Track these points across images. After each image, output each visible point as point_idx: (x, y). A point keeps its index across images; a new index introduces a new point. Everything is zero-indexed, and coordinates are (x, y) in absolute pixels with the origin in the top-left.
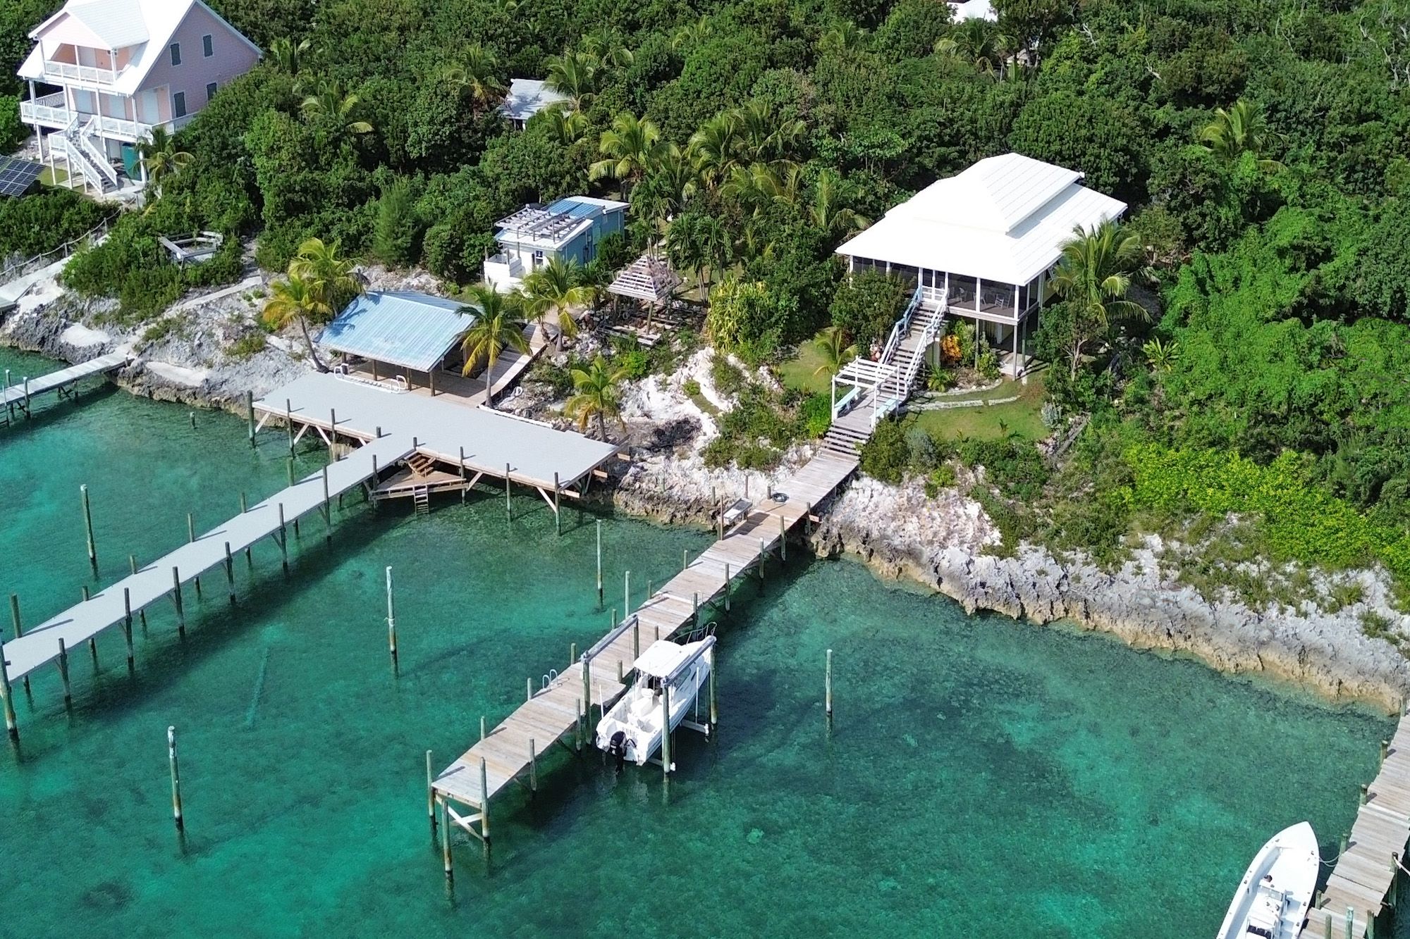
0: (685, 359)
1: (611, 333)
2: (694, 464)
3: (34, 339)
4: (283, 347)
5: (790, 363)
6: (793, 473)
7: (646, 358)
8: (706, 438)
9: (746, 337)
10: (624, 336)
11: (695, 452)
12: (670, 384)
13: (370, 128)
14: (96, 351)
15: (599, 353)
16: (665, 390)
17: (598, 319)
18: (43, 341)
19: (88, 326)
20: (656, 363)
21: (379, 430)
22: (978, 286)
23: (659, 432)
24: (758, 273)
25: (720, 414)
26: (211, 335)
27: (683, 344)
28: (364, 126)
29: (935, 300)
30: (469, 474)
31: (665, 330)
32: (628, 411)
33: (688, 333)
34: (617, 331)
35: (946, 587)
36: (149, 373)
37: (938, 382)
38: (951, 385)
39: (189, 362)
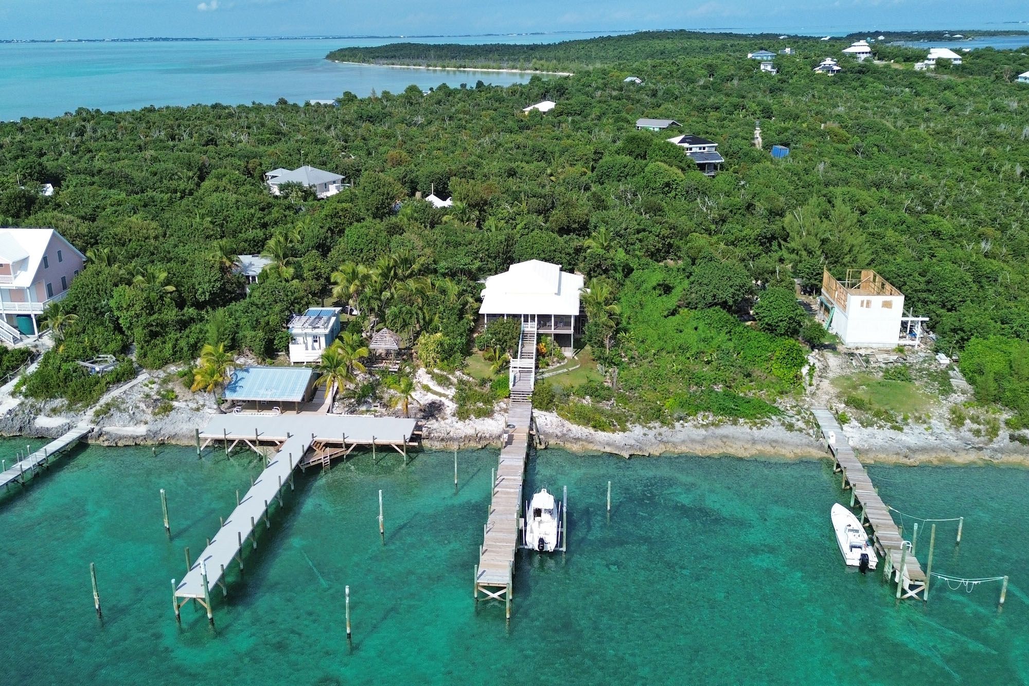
0: (415, 375)
1: (373, 369)
2: (453, 421)
3: (15, 429)
4: (183, 406)
5: (468, 368)
6: (503, 415)
7: (398, 378)
8: (450, 408)
9: (443, 360)
10: (380, 369)
11: (449, 415)
13: (174, 289)
14: (66, 427)
15: (371, 379)
18: (21, 429)
19: (49, 416)
21: (288, 434)
22: (553, 319)
24: (435, 329)
25: (450, 396)
26: (137, 407)
27: (410, 368)
28: (171, 288)
29: (531, 328)
30: (348, 446)
31: (398, 363)
35: (608, 450)
36: (107, 433)
37: (544, 364)
38: (548, 365)
39: (131, 423)
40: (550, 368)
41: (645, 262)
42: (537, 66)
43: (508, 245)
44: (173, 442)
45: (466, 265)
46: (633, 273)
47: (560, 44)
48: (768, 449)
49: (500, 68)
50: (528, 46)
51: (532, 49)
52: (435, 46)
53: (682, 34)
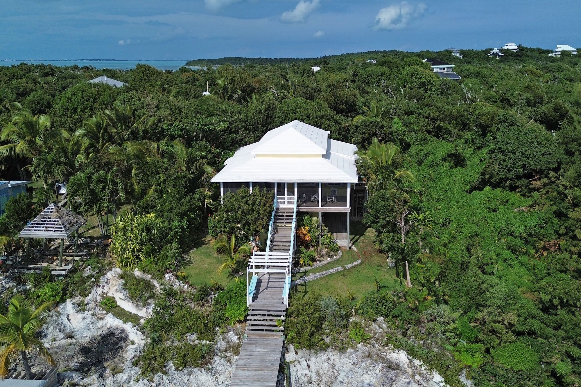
0: (97, 280)
1: (25, 271)
2: (130, 377)
5: (188, 267)
6: (229, 361)
7: (61, 287)
8: (135, 346)
9: (148, 255)
10: (38, 272)
11: (128, 363)
12: (88, 304)
15: (15, 290)
16: (84, 310)
17: (11, 263)
20: (71, 289)
22: (320, 189)
23: (85, 350)
24: (147, 207)
25: (142, 321)
27: (93, 269)
29: (288, 204)
31: (75, 261)
32: (50, 337)
33: (95, 260)
34: (31, 269)
37: (307, 259)
38: (313, 260)
40: (317, 264)
41: (423, 137)
43: (268, 116)
45: (206, 125)
46: (411, 148)
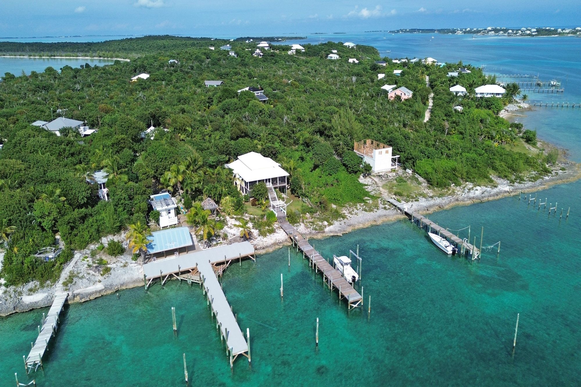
3: (10, 309)
4: (115, 266)
14: (49, 298)
18: (15, 308)
19: (30, 295)
21: (196, 264)
22: (278, 179)
26: (89, 274)
28: (64, 198)
30: (227, 262)
35: (332, 234)
36: (78, 294)
39: (91, 284)
41: (283, 149)
42: (101, 54)
44: (124, 288)
47: (105, 42)
48: (385, 219)
49: (77, 56)
50: (85, 43)
51: (89, 45)
52: (26, 44)
53: (167, 37)
